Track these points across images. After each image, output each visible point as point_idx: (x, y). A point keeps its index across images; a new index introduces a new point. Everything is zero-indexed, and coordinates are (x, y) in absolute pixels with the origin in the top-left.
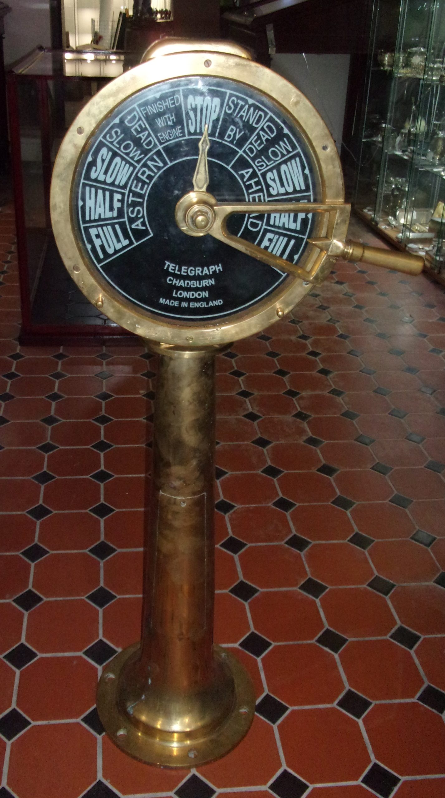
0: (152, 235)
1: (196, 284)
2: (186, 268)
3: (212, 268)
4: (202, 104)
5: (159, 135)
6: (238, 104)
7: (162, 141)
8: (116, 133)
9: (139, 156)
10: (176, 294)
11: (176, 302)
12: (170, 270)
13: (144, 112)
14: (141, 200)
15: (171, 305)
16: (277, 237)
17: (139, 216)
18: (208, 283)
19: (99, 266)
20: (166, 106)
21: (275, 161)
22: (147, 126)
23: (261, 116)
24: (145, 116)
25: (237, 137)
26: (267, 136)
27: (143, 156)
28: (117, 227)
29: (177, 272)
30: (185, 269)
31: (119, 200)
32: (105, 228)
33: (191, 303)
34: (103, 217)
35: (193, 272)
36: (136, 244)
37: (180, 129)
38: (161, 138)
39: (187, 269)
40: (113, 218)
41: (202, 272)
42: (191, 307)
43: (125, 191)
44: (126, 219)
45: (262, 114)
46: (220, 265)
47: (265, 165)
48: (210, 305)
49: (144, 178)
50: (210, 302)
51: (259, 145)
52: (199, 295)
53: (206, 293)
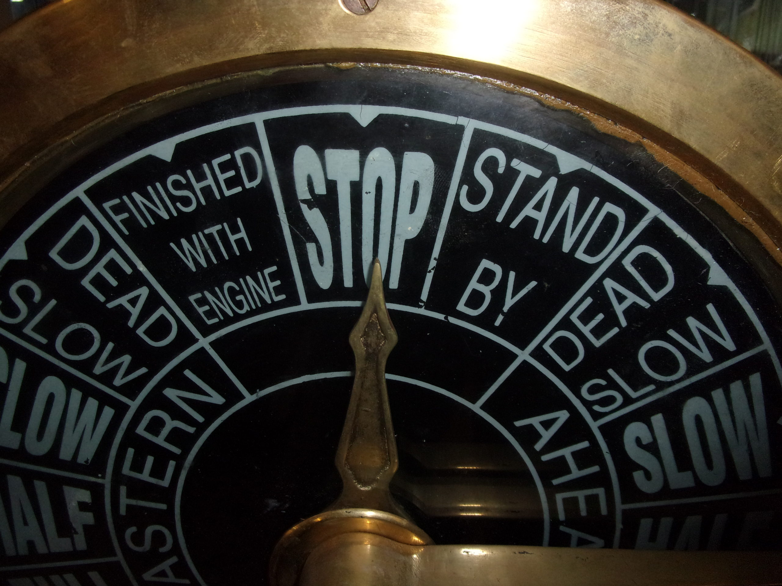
4: (357, 179)
5: (192, 298)
6: (512, 173)
7: (210, 322)
8: (25, 293)
9: (127, 373)
13: (118, 219)
14: (161, 506)
17: (162, 550)
20: (207, 191)
21: (661, 386)
22: (142, 268)
23: (611, 219)
24: (127, 233)
25: (509, 302)
26: (632, 298)
27: (143, 370)
28: (94, 575)
31: (83, 506)
32: (55, 578)
37: (273, 277)
38: (201, 310)
40: (75, 554)
43: (100, 481)
44: (120, 557)
45: (620, 213)
47: (620, 399)
49: (160, 440)
51: (598, 332)
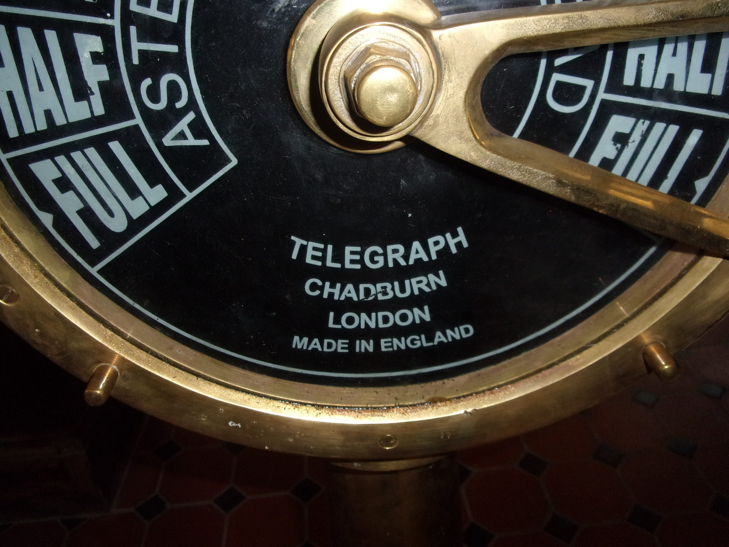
0: (234, 162)
1: (393, 289)
2: (358, 249)
3: (436, 243)
10: (337, 321)
11: (340, 341)
12: (309, 260)
14: (173, 49)
15: (326, 349)
16: (643, 126)
17: (179, 105)
18: (428, 285)
19: (94, 271)
28: (115, 146)
29: (329, 263)
30: (352, 253)
31: (95, 58)
32: (77, 155)
33: (383, 341)
34: (60, 120)
35: (380, 259)
36: (189, 196)
39: (362, 254)
40: (96, 121)
41: (406, 257)
42: (383, 349)
43: (109, 22)
44: (138, 120)
46: (460, 230)
48: (437, 341)
50: (439, 334)
52: (404, 317)
53: (423, 311)
